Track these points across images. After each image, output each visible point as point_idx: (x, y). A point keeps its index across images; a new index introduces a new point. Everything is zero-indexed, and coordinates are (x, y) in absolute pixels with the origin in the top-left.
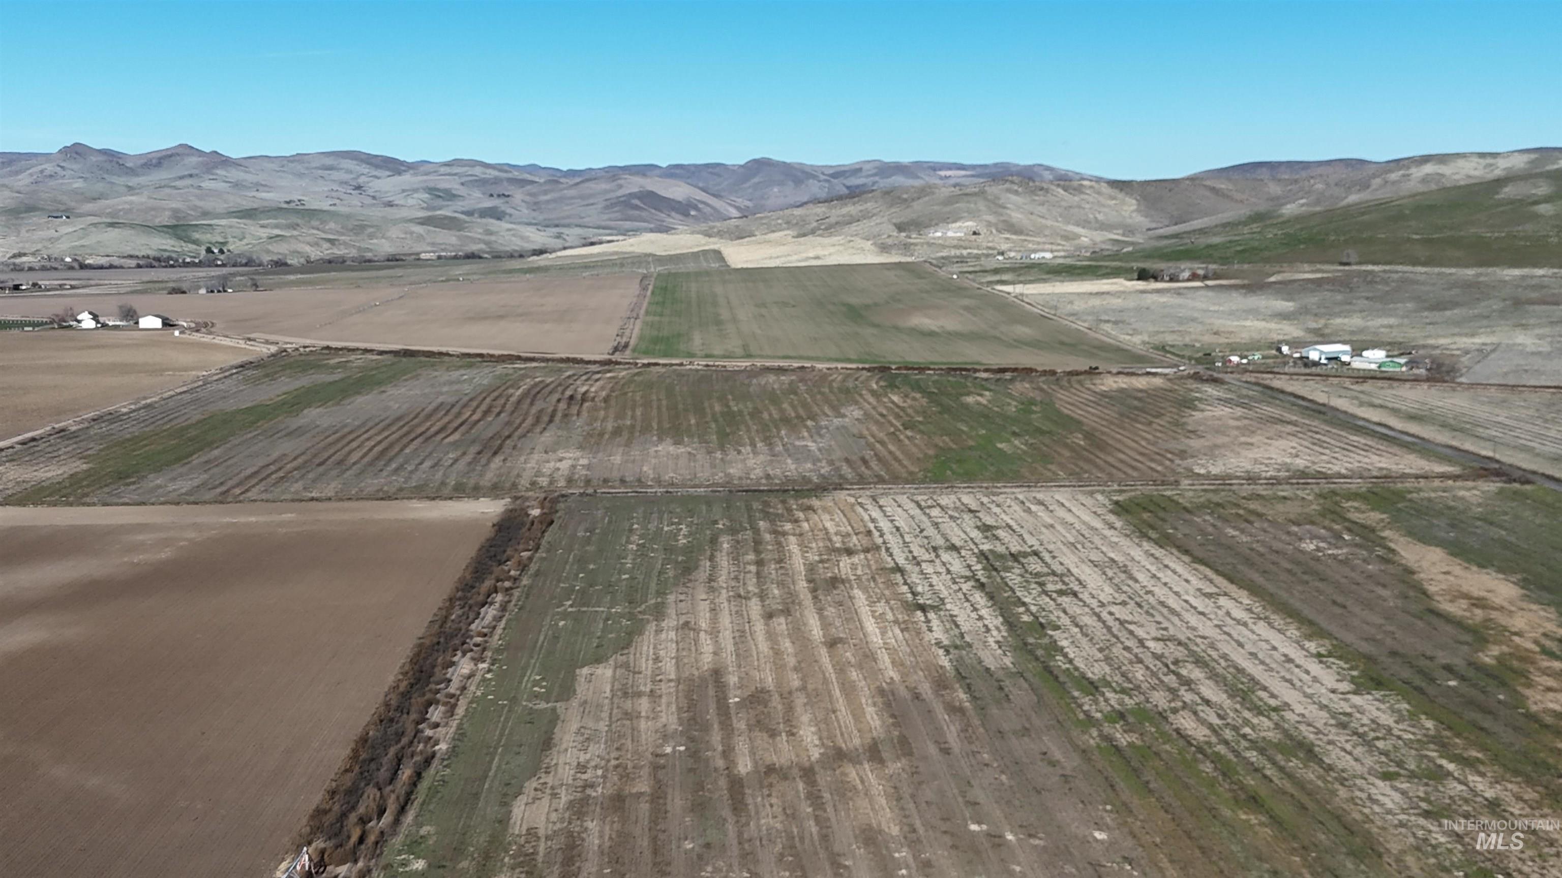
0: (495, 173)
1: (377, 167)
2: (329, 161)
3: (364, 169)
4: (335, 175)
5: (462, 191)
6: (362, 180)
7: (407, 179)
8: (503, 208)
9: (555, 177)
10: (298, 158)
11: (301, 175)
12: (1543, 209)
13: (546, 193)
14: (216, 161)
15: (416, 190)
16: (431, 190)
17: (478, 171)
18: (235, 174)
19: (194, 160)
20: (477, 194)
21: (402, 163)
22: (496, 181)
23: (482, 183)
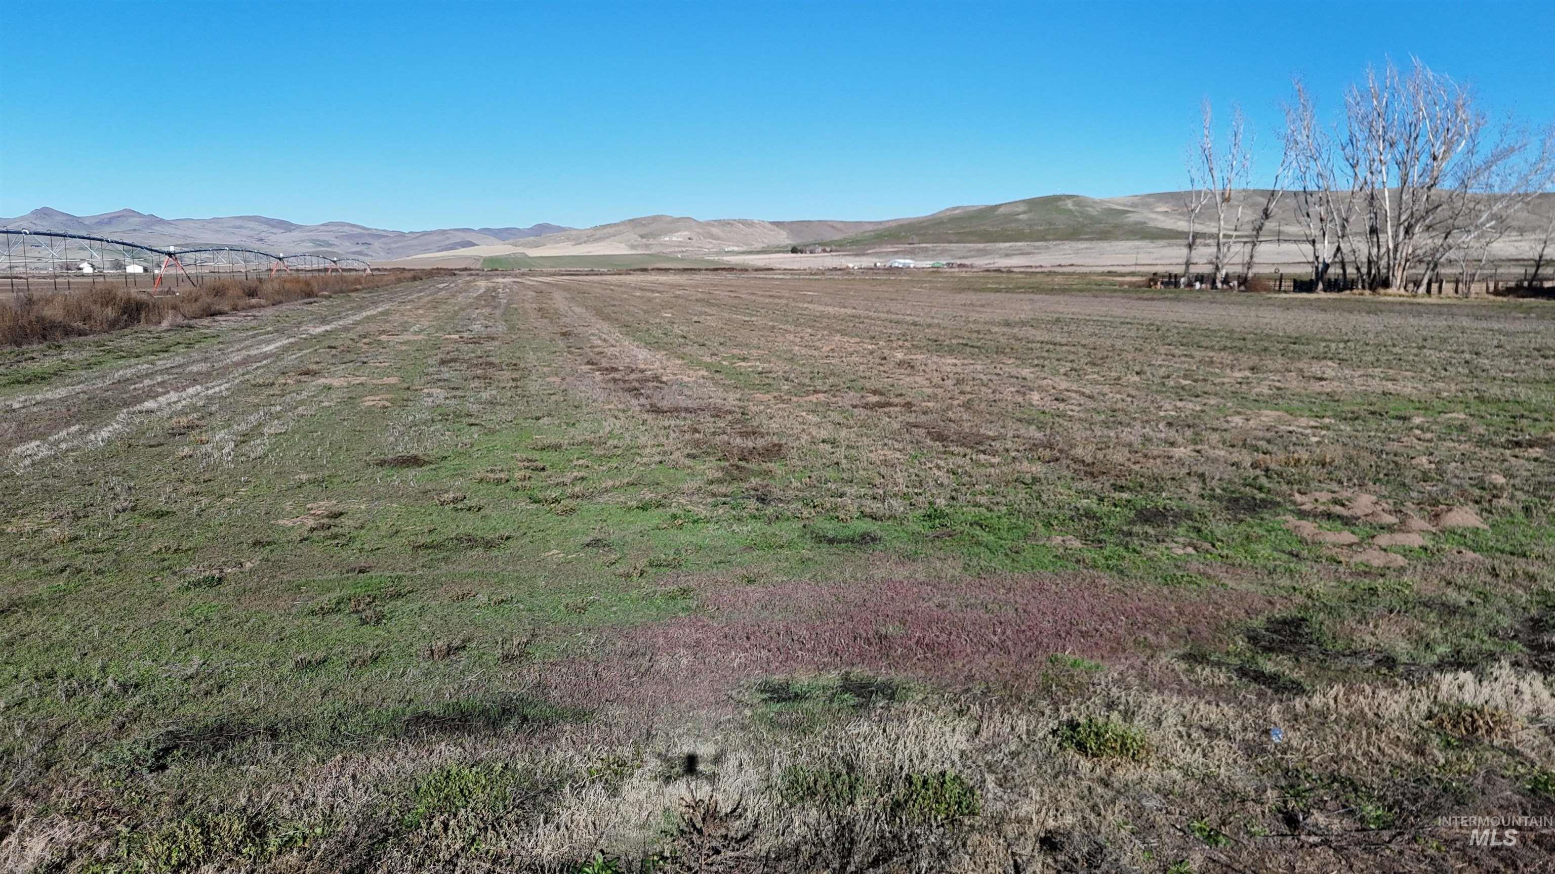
0: (360, 231)
1: (274, 227)
2: (238, 223)
3: (264, 227)
4: (244, 232)
5: (336, 242)
6: (263, 235)
7: (296, 234)
8: (366, 252)
9: (401, 235)
10: (216, 220)
11: (217, 231)
12: (1021, 217)
13: (396, 242)
14: (152, 221)
15: (303, 241)
16: (313, 241)
17: (347, 229)
18: (168, 230)
19: (137, 220)
20: (348, 244)
21: (292, 224)
22: (360, 236)
23: (349, 237)
